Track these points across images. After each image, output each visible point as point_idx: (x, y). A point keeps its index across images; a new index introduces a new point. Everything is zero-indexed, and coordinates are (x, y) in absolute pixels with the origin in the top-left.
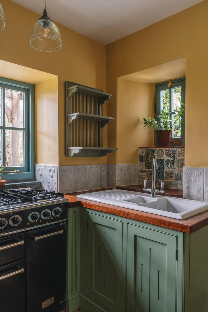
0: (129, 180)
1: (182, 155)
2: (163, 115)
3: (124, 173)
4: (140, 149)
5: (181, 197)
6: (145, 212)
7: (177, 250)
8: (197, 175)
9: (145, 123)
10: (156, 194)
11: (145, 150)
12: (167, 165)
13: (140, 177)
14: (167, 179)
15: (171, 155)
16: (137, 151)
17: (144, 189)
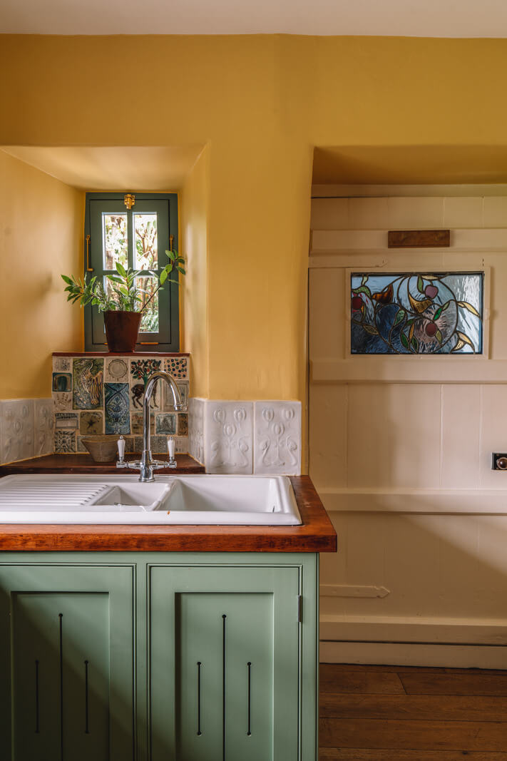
0: (29, 444)
1: (174, 373)
2: (119, 275)
3: (17, 425)
4: (55, 359)
5: (200, 470)
6: (197, 525)
7: (301, 599)
8: (239, 417)
9: (70, 289)
10: (155, 472)
11: (71, 360)
12: (136, 398)
13: (57, 434)
14: (137, 433)
15: (148, 373)
16: (48, 362)
17: (120, 465)
